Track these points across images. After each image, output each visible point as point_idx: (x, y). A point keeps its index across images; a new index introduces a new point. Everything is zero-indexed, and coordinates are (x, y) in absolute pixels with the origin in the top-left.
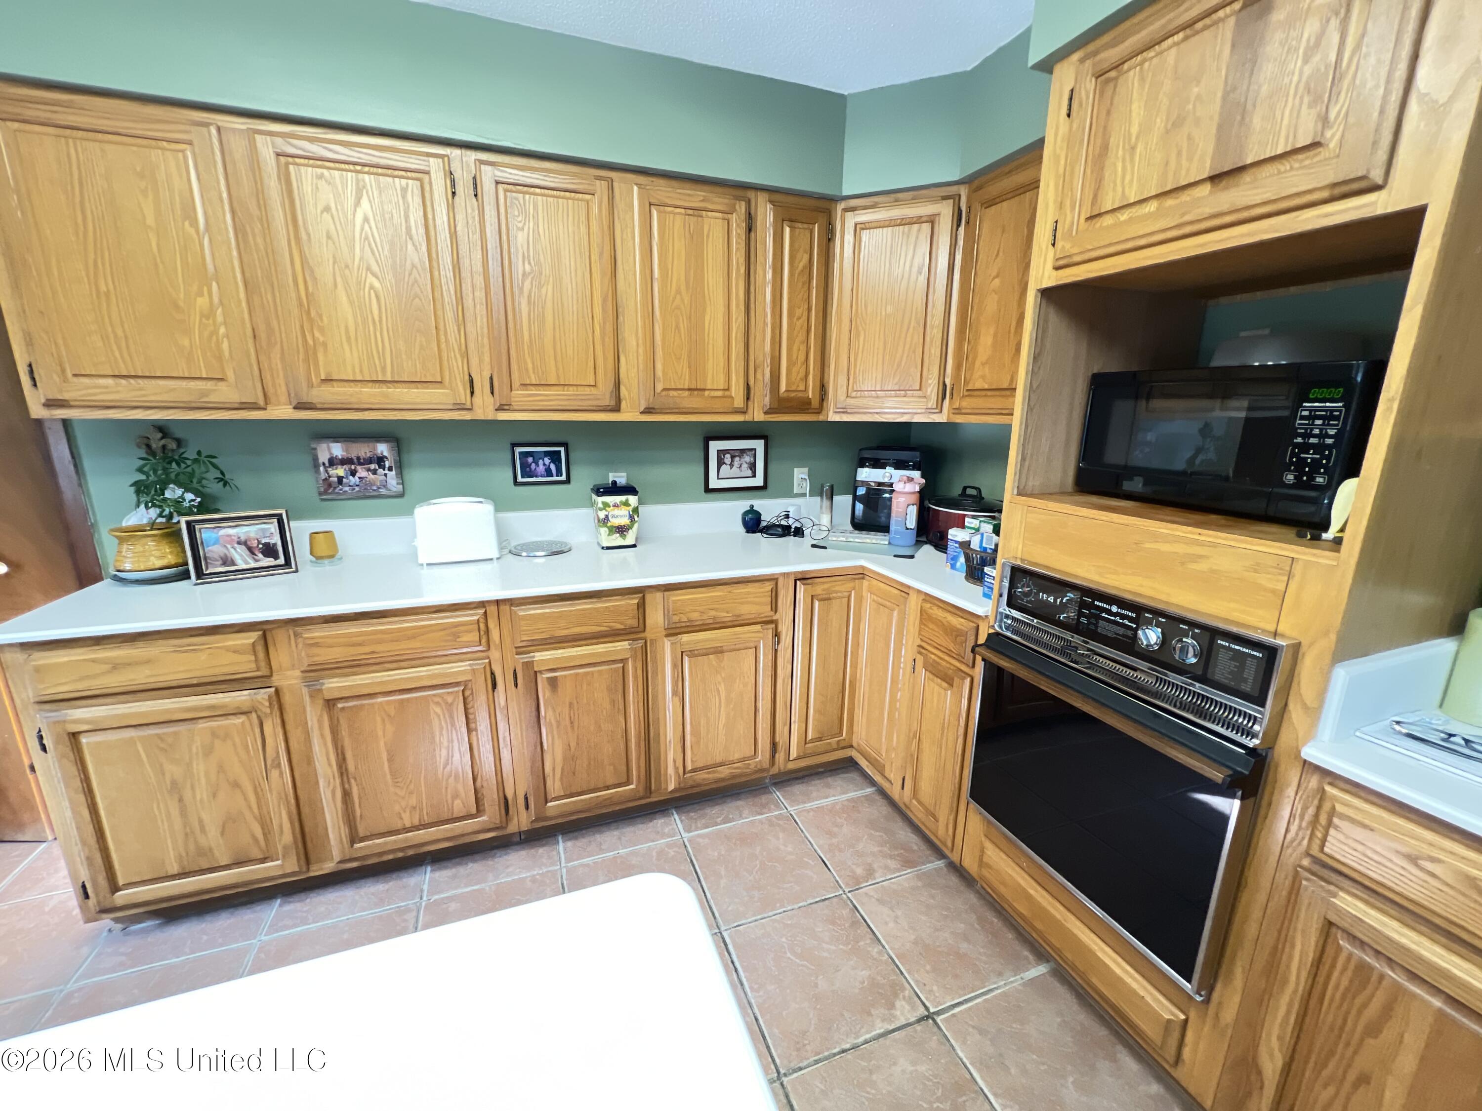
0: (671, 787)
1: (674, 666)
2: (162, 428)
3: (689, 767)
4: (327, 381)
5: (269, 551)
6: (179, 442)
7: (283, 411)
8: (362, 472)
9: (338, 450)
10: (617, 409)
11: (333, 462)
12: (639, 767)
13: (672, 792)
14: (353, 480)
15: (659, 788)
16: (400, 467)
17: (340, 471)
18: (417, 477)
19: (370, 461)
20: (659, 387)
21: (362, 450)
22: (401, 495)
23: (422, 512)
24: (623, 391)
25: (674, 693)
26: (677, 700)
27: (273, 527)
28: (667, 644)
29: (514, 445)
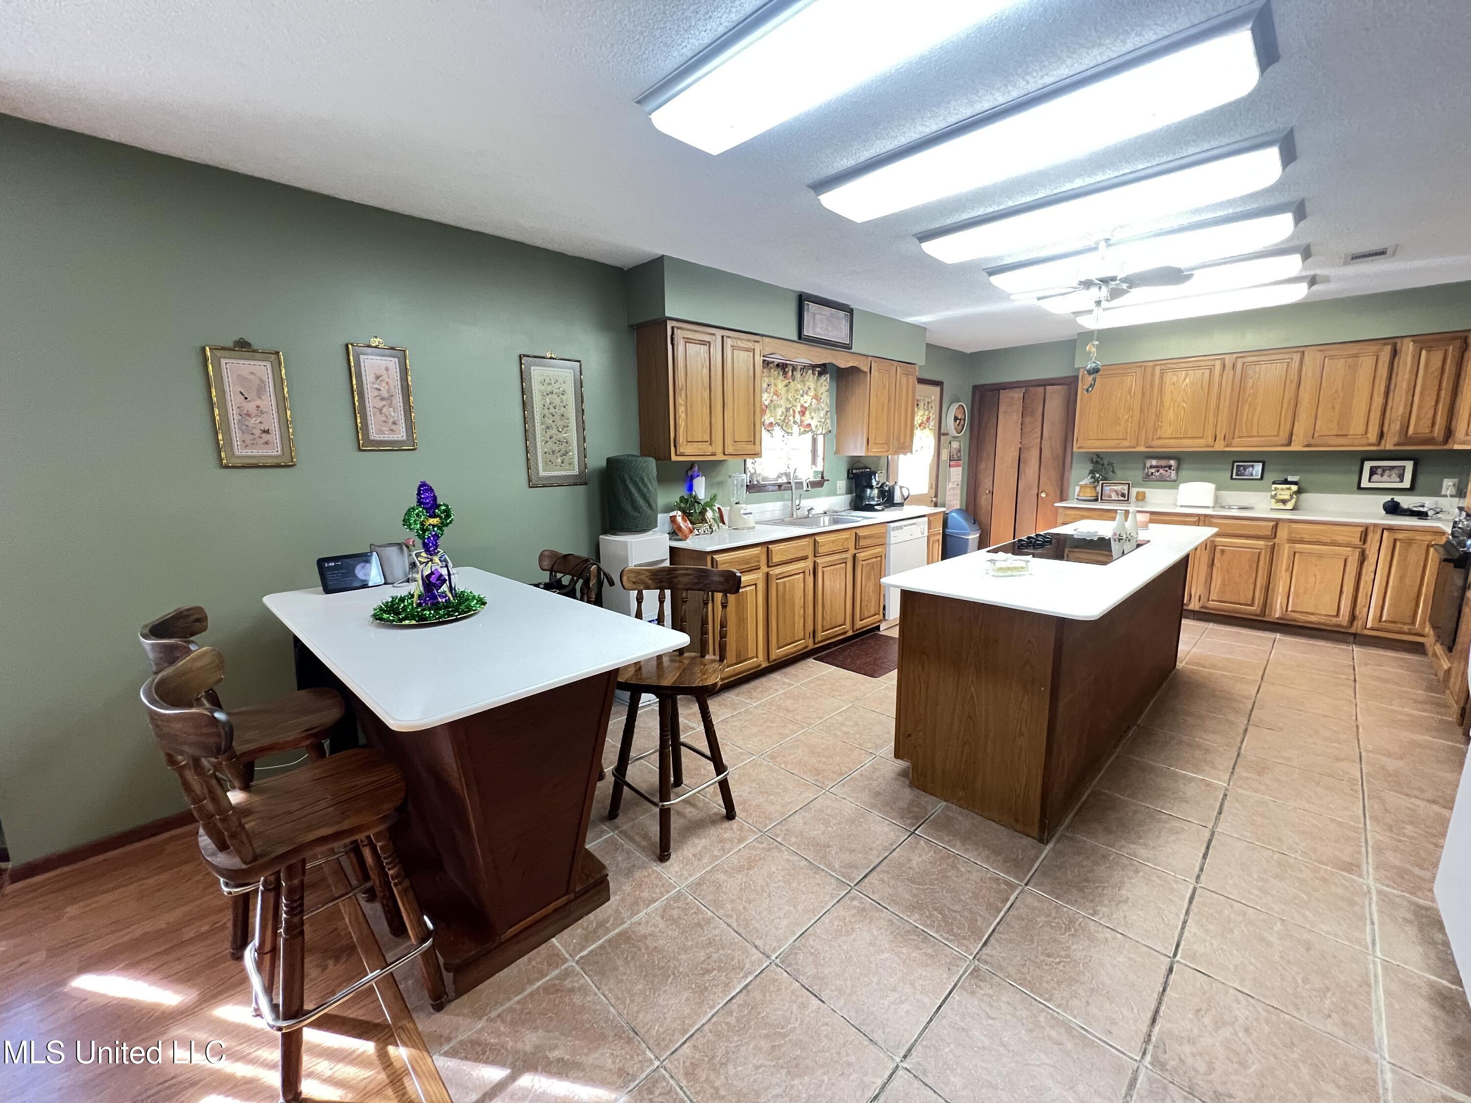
0: (1277, 615)
1: (1289, 557)
2: (1097, 455)
3: (1290, 609)
4: (1159, 438)
5: (1123, 495)
6: (1102, 459)
7: (1142, 449)
8: (1161, 471)
9: (1154, 462)
10: (1289, 444)
11: (1151, 467)
12: (1259, 599)
13: (1277, 618)
14: (1157, 474)
15: (1270, 615)
16: (1178, 470)
17: (1153, 470)
18: (1183, 473)
19: (1166, 467)
20: (1316, 435)
21: (1164, 463)
22: (1175, 481)
23: (1183, 487)
24: (1294, 437)
25: (1287, 570)
26: (1288, 574)
27: (1126, 487)
28: (1287, 546)
29: (1234, 462)
